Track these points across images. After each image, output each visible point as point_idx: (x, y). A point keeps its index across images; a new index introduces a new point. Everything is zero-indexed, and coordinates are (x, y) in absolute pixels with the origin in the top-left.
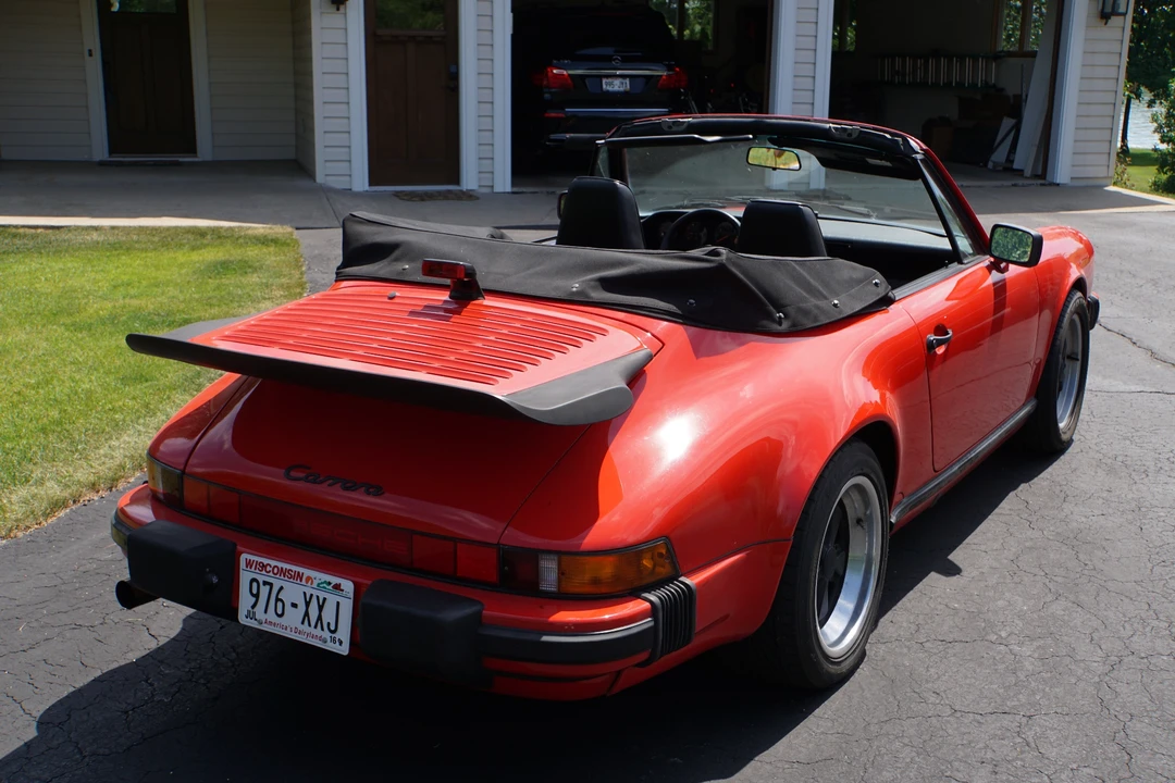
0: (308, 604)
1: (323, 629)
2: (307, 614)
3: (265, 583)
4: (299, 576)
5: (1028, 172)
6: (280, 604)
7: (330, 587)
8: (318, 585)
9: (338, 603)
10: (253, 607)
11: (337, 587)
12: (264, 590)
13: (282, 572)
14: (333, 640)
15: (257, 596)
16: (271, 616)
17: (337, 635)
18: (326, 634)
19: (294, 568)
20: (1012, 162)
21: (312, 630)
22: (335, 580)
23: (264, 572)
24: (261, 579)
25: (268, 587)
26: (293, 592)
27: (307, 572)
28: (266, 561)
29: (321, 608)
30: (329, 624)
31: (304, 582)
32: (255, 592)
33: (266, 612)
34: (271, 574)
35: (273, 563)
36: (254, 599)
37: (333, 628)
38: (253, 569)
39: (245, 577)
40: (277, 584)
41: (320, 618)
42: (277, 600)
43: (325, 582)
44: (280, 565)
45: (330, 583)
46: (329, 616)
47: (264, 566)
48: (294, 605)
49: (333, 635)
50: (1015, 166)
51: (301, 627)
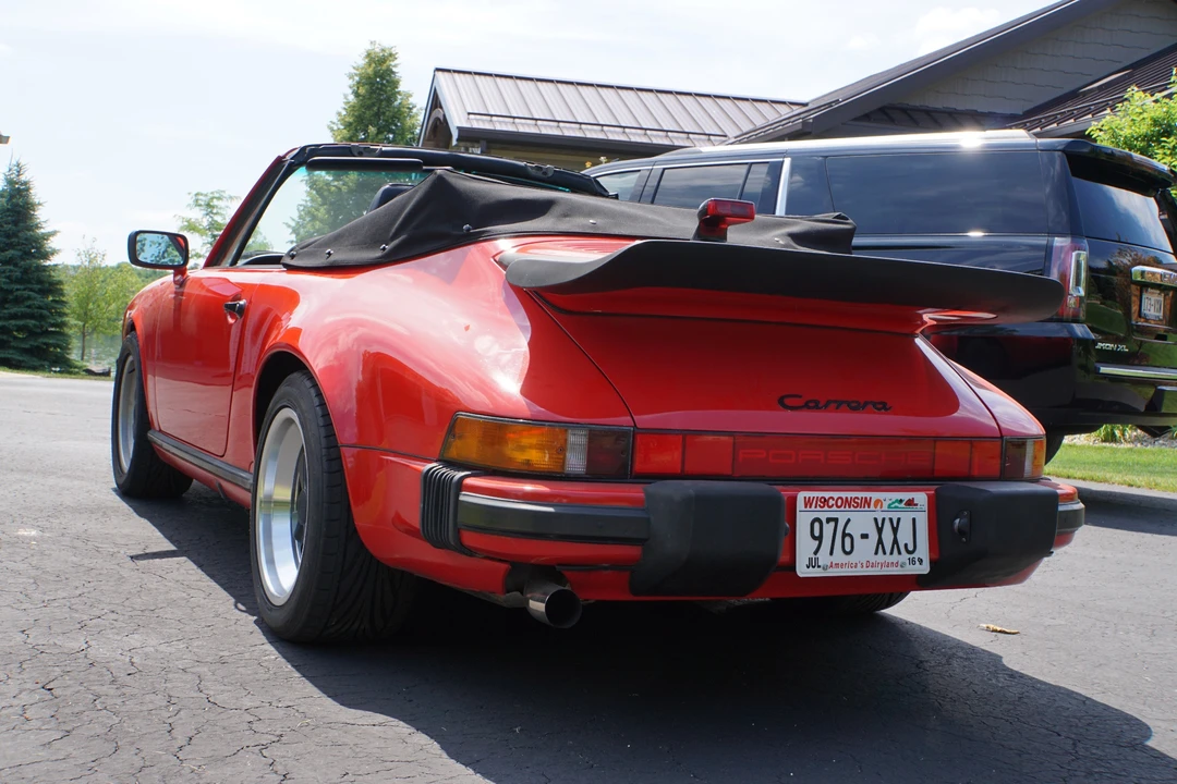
0: (880, 530)
1: (900, 553)
2: (880, 542)
3: (829, 520)
4: (867, 502)
6: (848, 540)
7: (902, 505)
8: (889, 506)
9: (914, 520)
10: (816, 553)
11: (910, 503)
12: (828, 529)
13: (847, 502)
14: (912, 562)
15: (820, 539)
16: (839, 556)
17: (916, 555)
18: (905, 557)
19: (861, 495)
21: (888, 558)
22: (906, 496)
23: (826, 508)
24: (823, 516)
25: (832, 524)
26: (861, 522)
27: (875, 496)
28: (827, 495)
29: (895, 530)
30: (906, 545)
31: (872, 508)
32: (817, 534)
33: (831, 553)
34: (835, 508)
35: (836, 495)
36: (817, 542)
37: (911, 548)
38: (813, 508)
39: (803, 520)
40: (842, 518)
41: (895, 541)
42: (844, 535)
43: (896, 501)
44: (844, 495)
45: (901, 501)
46: (905, 536)
47: (825, 501)
48: (865, 536)
49: (911, 556)
51: (873, 559)
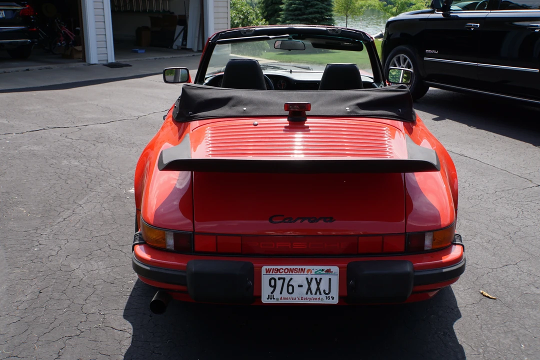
0: (309, 284)
1: (320, 294)
2: (309, 289)
3: (279, 279)
4: (302, 270)
5: (195, 50)
6: (290, 288)
7: (324, 272)
8: (316, 272)
9: (330, 279)
10: (272, 293)
11: (328, 271)
12: (279, 283)
13: (290, 270)
14: (329, 298)
15: (275, 287)
16: (285, 294)
17: (330, 295)
18: (323, 296)
19: (298, 267)
20: (186, 45)
21: (314, 296)
22: (326, 268)
23: (278, 273)
24: (277, 277)
25: (282, 281)
26: (299, 279)
27: (307, 268)
28: (279, 267)
29: (318, 284)
30: (324, 291)
31: (306, 273)
32: (273, 284)
33: (281, 293)
34: (283, 273)
35: (284, 267)
36: (273, 288)
37: (327, 292)
38: (271, 273)
39: (265, 279)
40: (288, 278)
41: (318, 289)
42: (288, 285)
43: (320, 270)
44: (289, 267)
45: (323, 270)
46: (324, 286)
47: (278, 270)
48: (300, 286)
49: (327, 296)
50: (188, 47)
51: (305, 296)
